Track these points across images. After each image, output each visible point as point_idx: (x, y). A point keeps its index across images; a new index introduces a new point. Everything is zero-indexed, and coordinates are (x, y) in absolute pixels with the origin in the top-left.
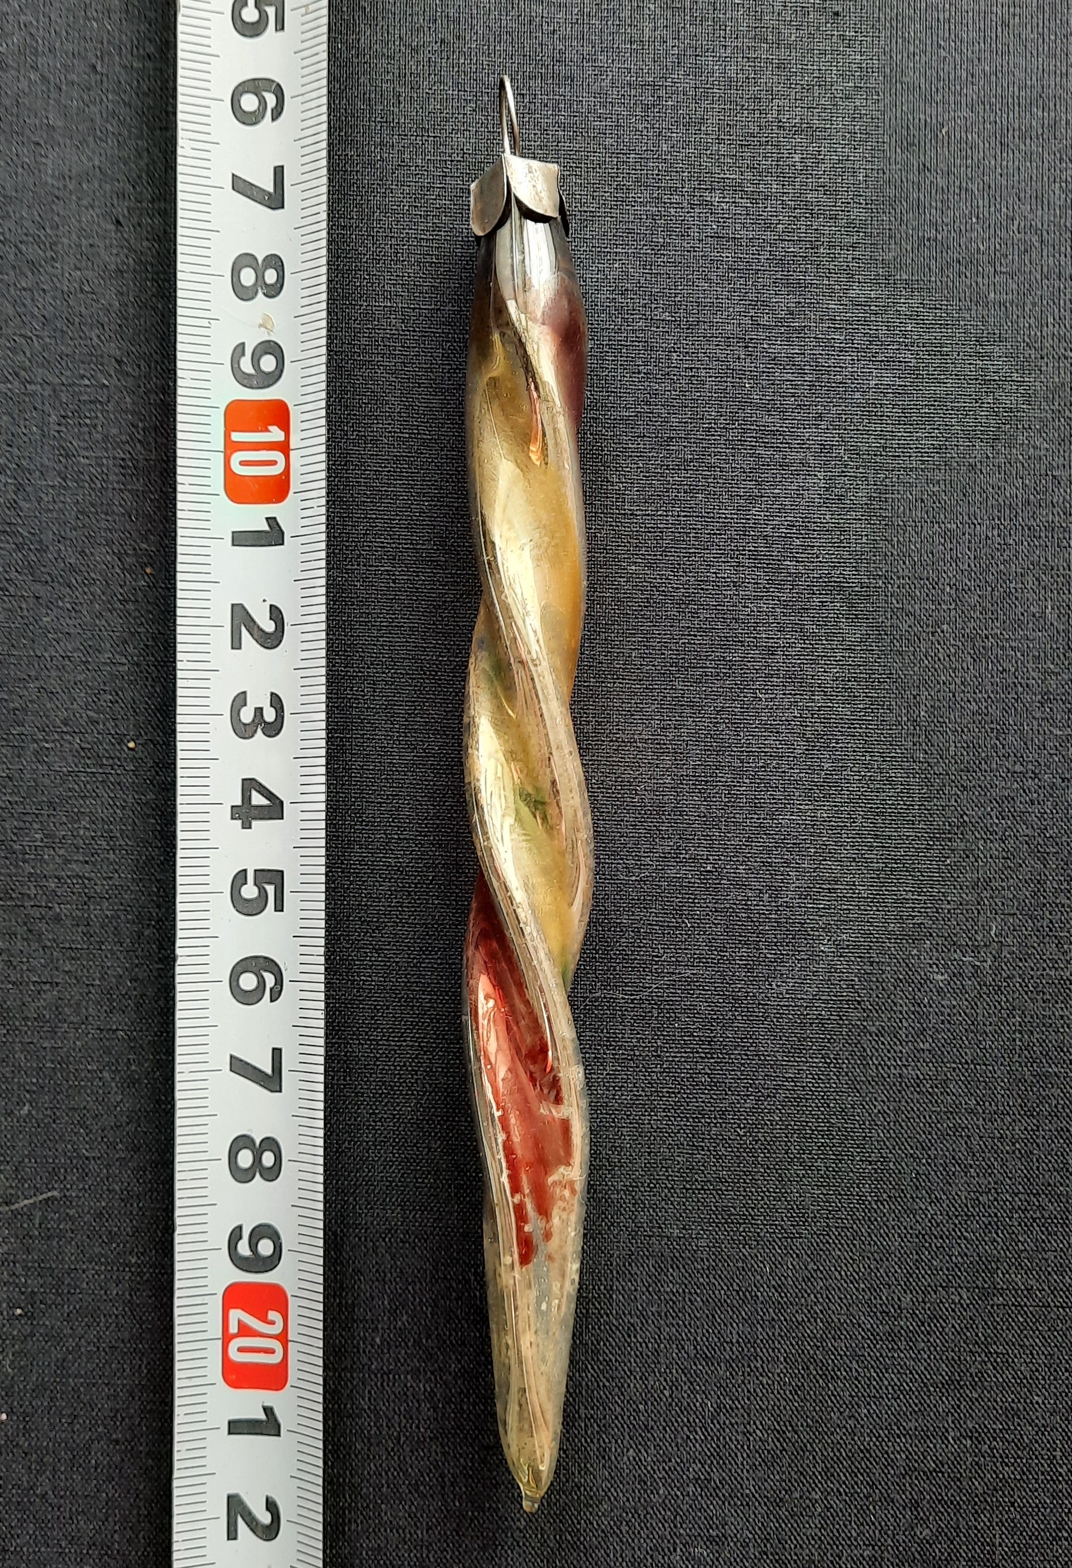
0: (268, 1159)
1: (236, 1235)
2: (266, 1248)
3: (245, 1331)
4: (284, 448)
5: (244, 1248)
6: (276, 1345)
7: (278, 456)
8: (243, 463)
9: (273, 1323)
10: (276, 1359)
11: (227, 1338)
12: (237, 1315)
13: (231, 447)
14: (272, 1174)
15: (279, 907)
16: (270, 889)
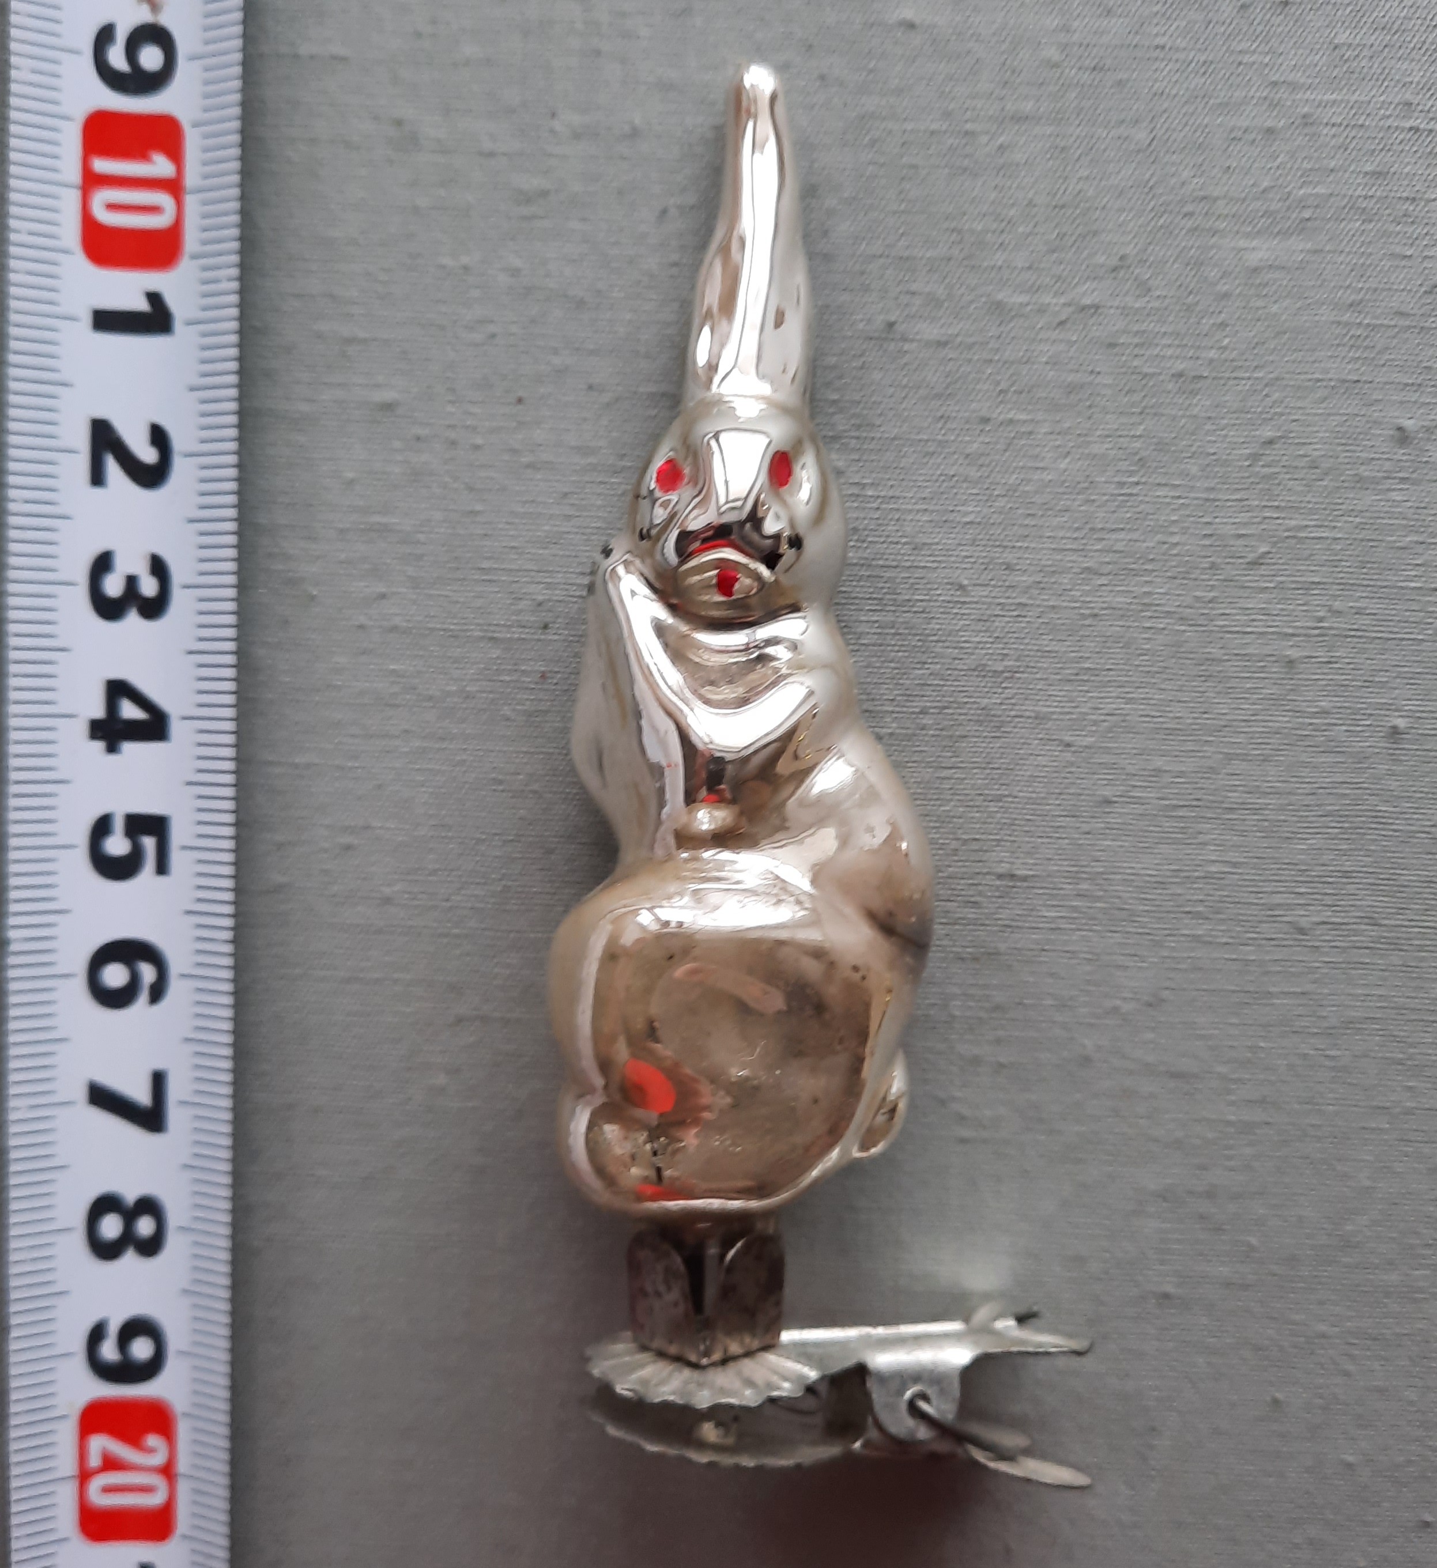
0: (145, 1226)
1: (97, 1334)
2: (141, 1349)
3: (111, 1464)
4: (173, 187)
5: (109, 1351)
6: (158, 1481)
7: (163, 199)
8: (112, 207)
9: (151, 1451)
10: (155, 1500)
11: (84, 1476)
12: (99, 1444)
13: (91, 181)
14: (151, 1247)
15: (162, 868)
16: (149, 843)
